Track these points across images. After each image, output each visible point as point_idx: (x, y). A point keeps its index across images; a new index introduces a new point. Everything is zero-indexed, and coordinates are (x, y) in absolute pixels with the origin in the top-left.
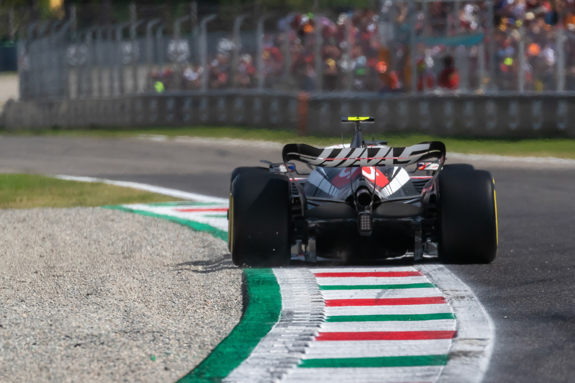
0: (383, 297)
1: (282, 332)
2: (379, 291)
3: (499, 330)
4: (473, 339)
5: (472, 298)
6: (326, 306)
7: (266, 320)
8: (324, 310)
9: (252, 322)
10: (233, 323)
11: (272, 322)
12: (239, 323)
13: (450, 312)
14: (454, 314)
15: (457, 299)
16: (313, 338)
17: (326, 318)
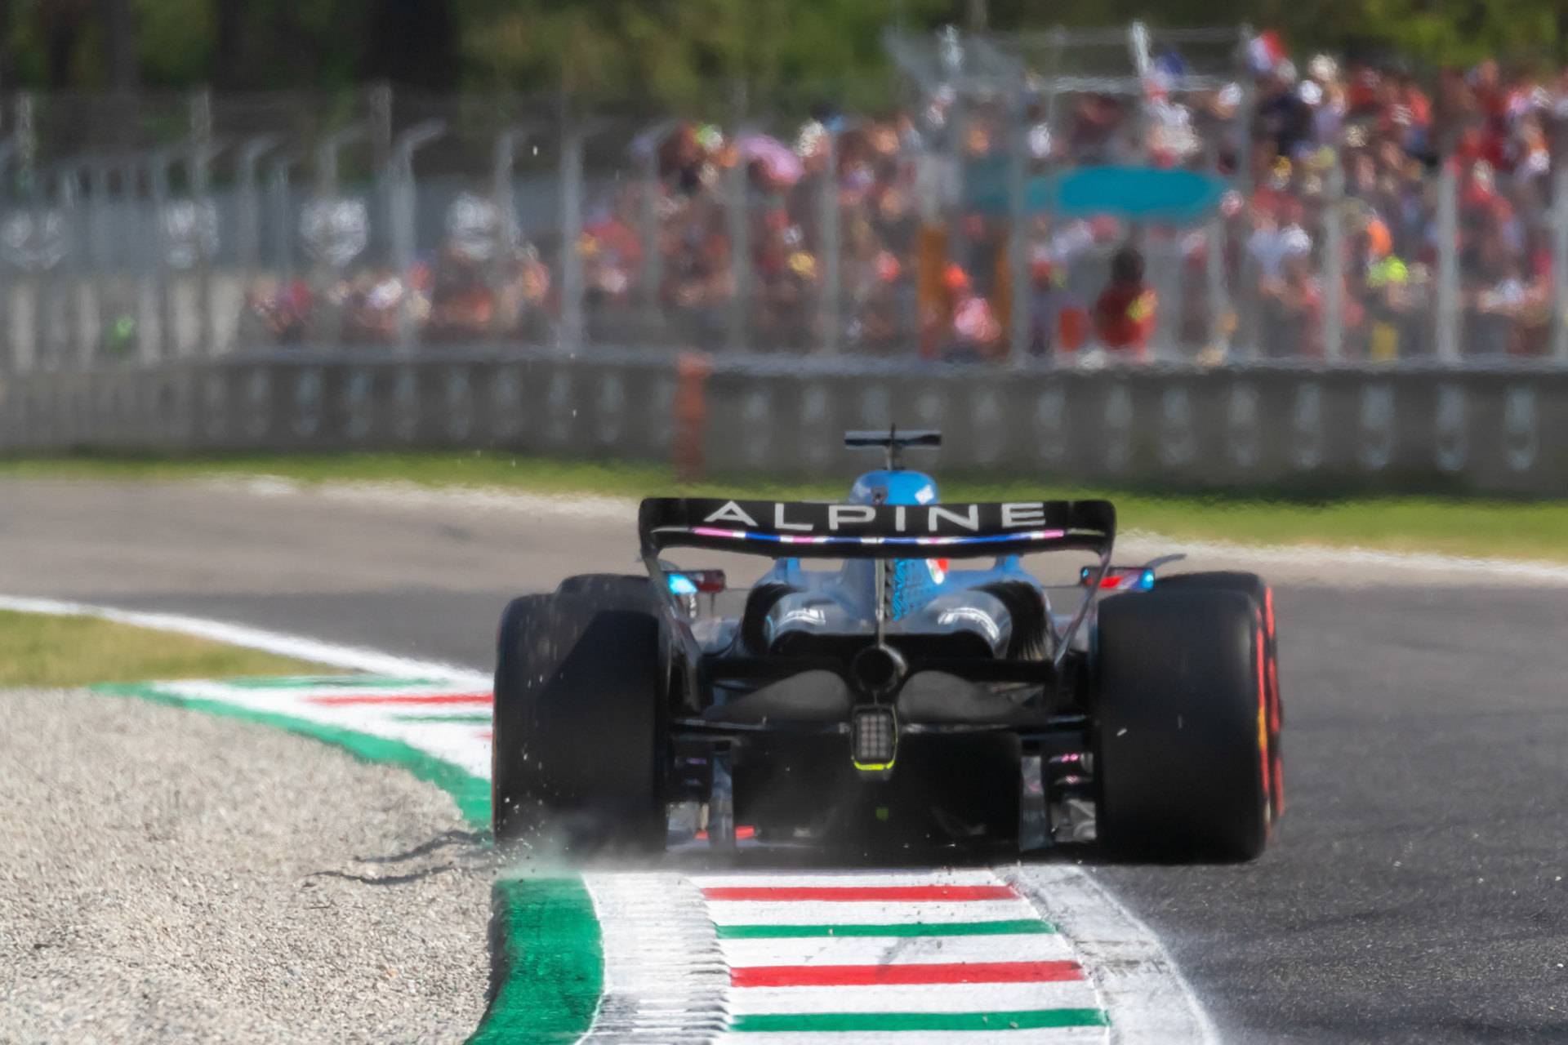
0: (900, 960)
2: (890, 941)
5: (1160, 967)
6: (733, 985)
7: (555, 1025)
8: (727, 996)
9: (512, 1031)
10: (457, 1035)
11: (572, 1030)
12: (477, 1034)
13: (1094, 1006)
14: (1106, 1012)
15: (1115, 969)
17: (730, 1020)
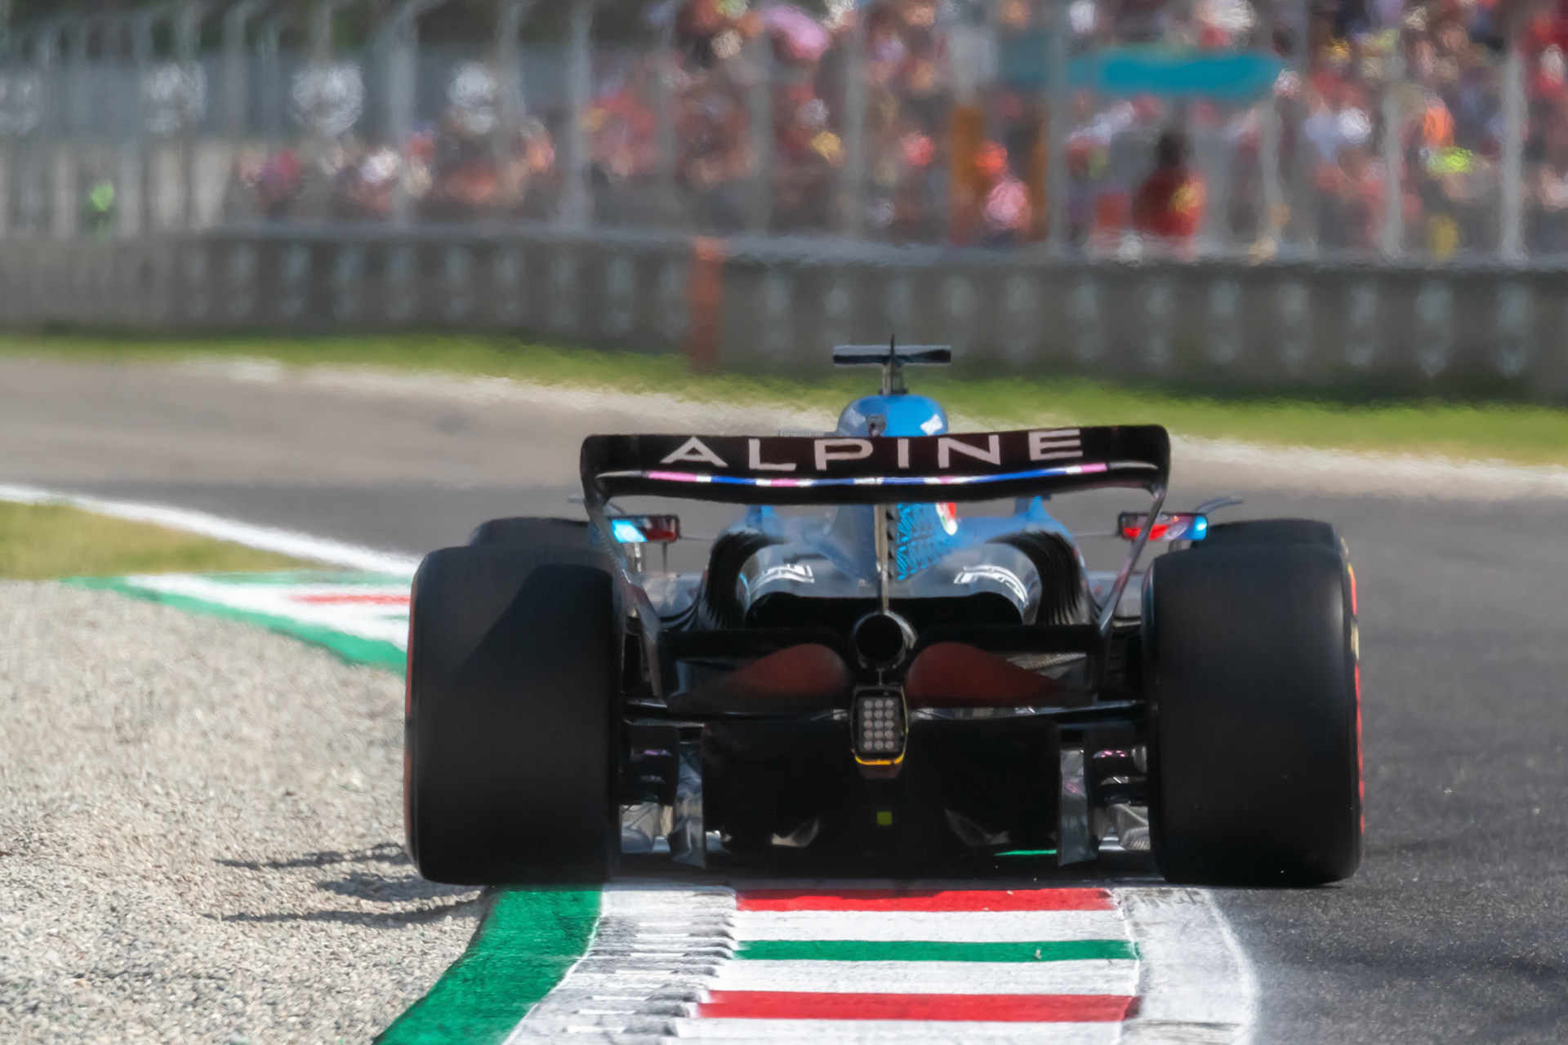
1: (596, 987)
3: (1272, 997)
4: (1187, 1024)
5: (1195, 897)
6: (739, 909)
7: (548, 947)
8: (732, 921)
9: (503, 953)
10: (444, 956)
11: (566, 954)
12: (466, 956)
13: (1123, 938)
14: (1136, 944)
15: (1145, 898)
16: (691, 1007)
17: (735, 946)
